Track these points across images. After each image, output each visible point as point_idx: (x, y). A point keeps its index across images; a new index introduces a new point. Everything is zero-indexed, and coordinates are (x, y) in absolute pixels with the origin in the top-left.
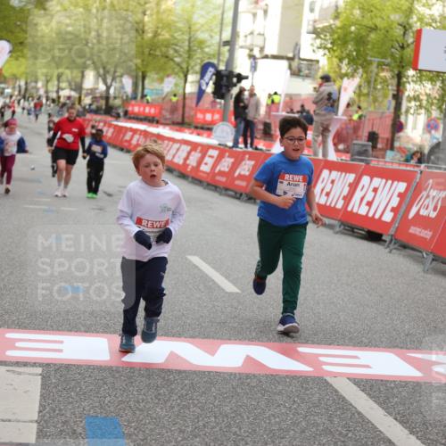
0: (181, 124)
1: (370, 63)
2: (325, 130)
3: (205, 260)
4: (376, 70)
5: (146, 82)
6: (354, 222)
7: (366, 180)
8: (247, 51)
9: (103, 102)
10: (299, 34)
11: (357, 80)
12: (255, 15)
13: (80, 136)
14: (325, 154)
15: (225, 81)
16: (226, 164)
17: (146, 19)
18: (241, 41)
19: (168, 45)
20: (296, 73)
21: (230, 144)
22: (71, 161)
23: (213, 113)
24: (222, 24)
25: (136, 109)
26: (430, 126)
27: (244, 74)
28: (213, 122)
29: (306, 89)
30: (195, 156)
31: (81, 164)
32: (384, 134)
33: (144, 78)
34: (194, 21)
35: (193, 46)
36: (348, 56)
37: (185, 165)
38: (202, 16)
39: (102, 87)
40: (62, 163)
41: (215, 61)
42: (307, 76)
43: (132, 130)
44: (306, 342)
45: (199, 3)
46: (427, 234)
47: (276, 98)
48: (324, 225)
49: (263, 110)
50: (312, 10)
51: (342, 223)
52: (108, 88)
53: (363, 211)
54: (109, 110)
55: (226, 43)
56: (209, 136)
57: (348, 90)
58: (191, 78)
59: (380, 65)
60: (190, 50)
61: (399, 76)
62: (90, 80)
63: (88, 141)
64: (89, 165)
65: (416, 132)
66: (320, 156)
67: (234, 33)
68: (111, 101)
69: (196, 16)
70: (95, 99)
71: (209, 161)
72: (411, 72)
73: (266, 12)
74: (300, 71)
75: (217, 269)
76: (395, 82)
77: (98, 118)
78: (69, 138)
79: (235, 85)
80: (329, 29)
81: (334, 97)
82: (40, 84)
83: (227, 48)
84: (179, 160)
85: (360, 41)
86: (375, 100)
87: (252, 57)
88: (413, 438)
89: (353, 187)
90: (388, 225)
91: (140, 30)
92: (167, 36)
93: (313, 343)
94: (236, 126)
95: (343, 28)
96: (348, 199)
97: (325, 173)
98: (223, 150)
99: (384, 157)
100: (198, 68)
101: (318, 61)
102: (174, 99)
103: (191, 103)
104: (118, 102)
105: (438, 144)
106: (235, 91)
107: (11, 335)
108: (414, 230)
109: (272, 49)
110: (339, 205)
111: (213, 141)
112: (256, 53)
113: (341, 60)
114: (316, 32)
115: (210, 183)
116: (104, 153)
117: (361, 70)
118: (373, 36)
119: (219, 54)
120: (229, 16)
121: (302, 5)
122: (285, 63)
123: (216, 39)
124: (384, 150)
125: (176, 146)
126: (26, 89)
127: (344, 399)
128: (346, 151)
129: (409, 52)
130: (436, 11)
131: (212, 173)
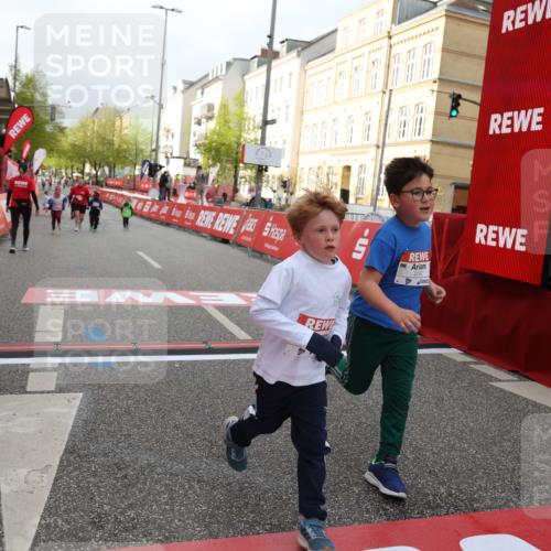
0: (134, 189)
1: (222, 160)
2: (201, 192)
3: (145, 253)
4: (225, 163)
5: (116, 170)
6: (217, 235)
7: (221, 214)
8: (164, 155)
9: (94, 179)
10: (189, 147)
11: (217, 168)
12: (167, 137)
13: (86, 196)
14: (202, 203)
15: (154, 168)
16: (155, 208)
17: (114, 139)
18: (161, 150)
19: (125, 151)
20: (186, 165)
22: (83, 211)
23: (149, 184)
24: (151, 141)
26: (251, 190)
27: (163, 165)
28: (149, 189)
29: (192, 172)
30: (141, 205)
31: (87, 212)
32: (230, 194)
33: (114, 167)
34: (138, 139)
35: (138, 152)
36: (213, 157)
37: (136, 208)
38: (142, 138)
39: (94, 172)
40: (77, 212)
41: (149, 159)
42: (193, 166)
43: (108, 192)
44: (194, 290)
45: (140, 131)
46: (249, 239)
47: (179, 177)
48: (202, 236)
50: (195, 135)
51: (210, 235)
52: (97, 172)
53: (220, 229)
54: (97, 183)
55: (154, 150)
56: (147, 195)
57: (213, 173)
58: (138, 167)
59: (227, 161)
60: (137, 154)
61: (236, 168)
62: (88, 169)
63: (90, 199)
64: (91, 213)
65: (245, 193)
66: (200, 204)
67: (158, 147)
68: (99, 179)
69: (139, 137)
70: (91, 178)
71: (147, 207)
72: (241, 165)
73: (173, 136)
74: (190, 164)
75: (152, 257)
76: (234, 169)
77: (93, 186)
78: (80, 198)
79: (159, 171)
80: (204, 145)
82: (62, 171)
83: (154, 153)
85: (217, 150)
86: (225, 178)
87: (167, 157)
88: (243, 333)
89: (215, 218)
90: (231, 236)
91: (111, 143)
92: (125, 147)
93: (196, 290)
94: (161, 192)
95: (210, 143)
96: (213, 224)
97: (202, 212)
98: (153, 201)
100: (140, 163)
101: (198, 160)
103: (138, 179)
104: (102, 179)
105: (253, 199)
107: (49, 291)
108: (244, 238)
109: (176, 154)
110: (209, 227)
111: (149, 198)
112: (169, 155)
113: (208, 159)
114: (198, 146)
115: (148, 217)
116: (101, 206)
117: (219, 165)
119: (150, 156)
120: (155, 138)
121: (190, 133)
122: (182, 161)
123: (149, 149)
126: (56, 173)
129: (240, 155)
130: (252, 136)
131: (149, 213)
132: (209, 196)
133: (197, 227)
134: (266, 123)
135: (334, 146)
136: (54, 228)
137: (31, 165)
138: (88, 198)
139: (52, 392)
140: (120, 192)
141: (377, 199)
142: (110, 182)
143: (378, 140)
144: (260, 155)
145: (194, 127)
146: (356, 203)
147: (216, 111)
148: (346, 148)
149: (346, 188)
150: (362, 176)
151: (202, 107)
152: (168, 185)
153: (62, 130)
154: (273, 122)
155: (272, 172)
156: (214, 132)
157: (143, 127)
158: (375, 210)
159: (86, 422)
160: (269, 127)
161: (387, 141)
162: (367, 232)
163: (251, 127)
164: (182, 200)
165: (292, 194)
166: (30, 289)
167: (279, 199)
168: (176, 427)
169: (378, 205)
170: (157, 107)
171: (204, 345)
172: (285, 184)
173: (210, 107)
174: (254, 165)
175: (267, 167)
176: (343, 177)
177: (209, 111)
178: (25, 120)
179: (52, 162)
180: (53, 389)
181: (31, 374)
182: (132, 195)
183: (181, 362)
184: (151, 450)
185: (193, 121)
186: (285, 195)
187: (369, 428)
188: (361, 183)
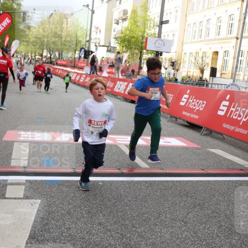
0: (74, 67)
1: (132, 48)
2: (118, 69)
4: (134, 50)
5: (63, 53)
6: (128, 97)
8: (94, 44)
9: (49, 60)
10: (110, 39)
11: (128, 53)
12: (97, 32)
14: (118, 77)
15: (87, 53)
16: (88, 79)
17: (63, 33)
18: (92, 41)
19: (69, 42)
20: (108, 51)
21: (89, 73)
23: (84, 63)
24: (86, 35)
25: (60, 62)
27: (93, 51)
28: (84, 67)
29: (112, 56)
30: (78, 78)
32: (136, 70)
33: (62, 52)
34: (78, 34)
35: (78, 42)
36: (126, 46)
37: (75, 80)
38: (80, 33)
39: (49, 55)
41: (84, 47)
42: (113, 52)
43: (58, 69)
45: (79, 28)
48: (118, 98)
49: (99, 63)
50: (114, 31)
51: (123, 98)
52: (51, 56)
54: (51, 63)
55: (88, 41)
56: (83, 71)
57: (125, 56)
58: (77, 52)
59: (135, 48)
60: (76, 44)
61: (141, 52)
62: (45, 53)
66: (117, 77)
67: (90, 39)
68: (52, 60)
69: (78, 33)
70: (47, 59)
71: (83, 78)
72: (145, 51)
73: (100, 32)
74: (111, 50)
76: (140, 54)
77: (47, 65)
78: (40, 72)
79: (90, 55)
80: (120, 37)
81: (121, 58)
82: (29, 54)
83: (88, 43)
84: (73, 78)
85: (129, 41)
86: (134, 60)
87: (96, 46)
88: (143, 163)
89: (127, 86)
91: (60, 37)
92: (68, 39)
93: (114, 134)
95: (124, 37)
96: (125, 90)
97: (118, 82)
98: (87, 75)
99: (136, 77)
100: (79, 49)
101: (116, 47)
102: (71, 59)
103: (77, 60)
104: (54, 60)
106: (91, 57)
107: (19, 133)
109: (102, 44)
110: (123, 92)
111: (84, 73)
112: (97, 44)
113: (123, 47)
114: (115, 38)
115: (83, 86)
116: (51, 77)
118: (133, 40)
119: (85, 45)
120: (89, 32)
121: (111, 30)
122: (106, 48)
123: (85, 40)
124: (136, 75)
125: (72, 74)
126: (25, 56)
127: (123, 151)
128: (125, 76)
129: (144, 44)
130: (152, 32)
131: (84, 82)
132: (123, 72)
133: (115, 92)
134: (162, 23)
135: (207, 38)
136: (21, 90)
137: (10, 51)
138: (44, 72)
139: (21, 198)
140: (65, 69)
141: (235, 74)
142: (59, 62)
143: (238, 34)
144: (157, 45)
145: (114, 26)
146: (221, 77)
147: (129, 14)
148: (215, 40)
149: (214, 67)
150: (226, 58)
151: (119, 12)
152: (95, 64)
153: (29, 28)
154: (167, 22)
155: (164, 55)
156: (127, 29)
157: (81, 25)
158: (234, 82)
159: (42, 218)
160: (163, 25)
161: (244, 35)
162: (228, 97)
163: (152, 25)
164: (105, 74)
165: (177, 70)
166: (8, 132)
167: (169, 74)
168: (100, 224)
169: (236, 78)
170: (90, 12)
171: (118, 171)
172: (173, 64)
173: (125, 12)
174: (153, 51)
175: (161, 53)
176: (213, 59)
177: (124, 15)
178: (7, 21)
179: (23, 49)
180: (22, 197)
181: (8, 187)
182: (73, 71)
183: (103, 182)
184: (83, 238)
185: (114, 22)
186: (173, 71)
187: (227, 230)
188: (225, 62)
